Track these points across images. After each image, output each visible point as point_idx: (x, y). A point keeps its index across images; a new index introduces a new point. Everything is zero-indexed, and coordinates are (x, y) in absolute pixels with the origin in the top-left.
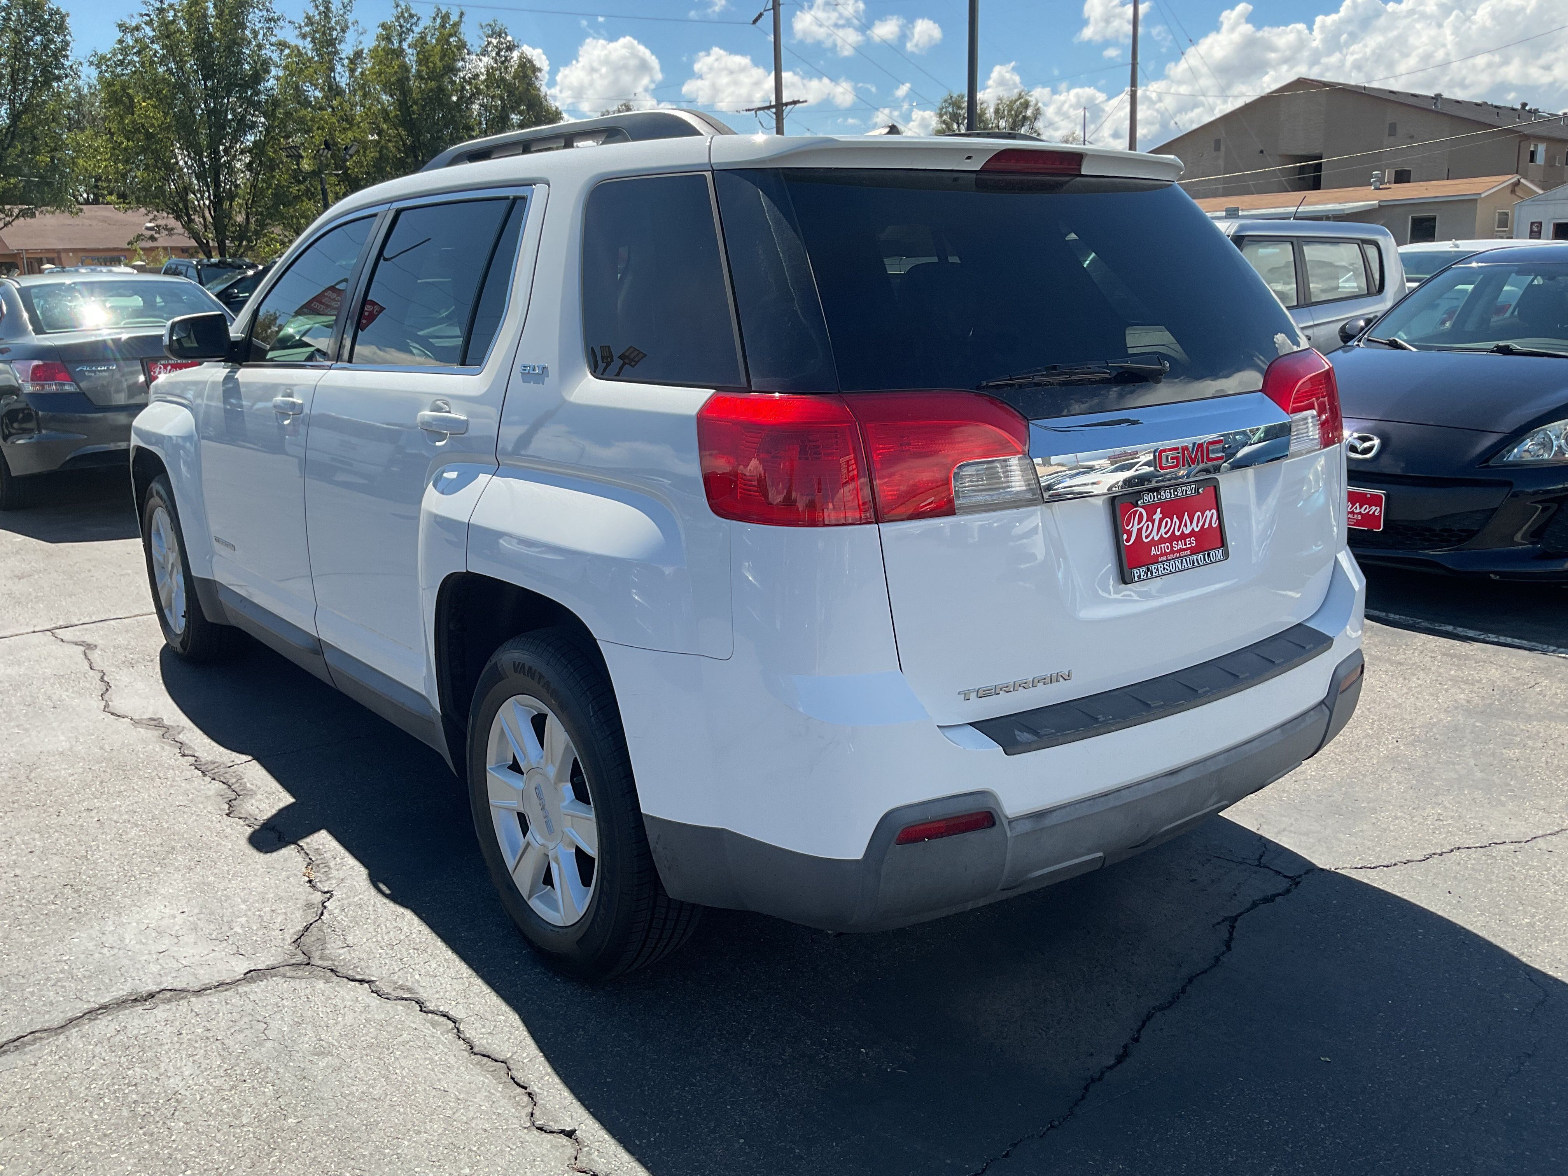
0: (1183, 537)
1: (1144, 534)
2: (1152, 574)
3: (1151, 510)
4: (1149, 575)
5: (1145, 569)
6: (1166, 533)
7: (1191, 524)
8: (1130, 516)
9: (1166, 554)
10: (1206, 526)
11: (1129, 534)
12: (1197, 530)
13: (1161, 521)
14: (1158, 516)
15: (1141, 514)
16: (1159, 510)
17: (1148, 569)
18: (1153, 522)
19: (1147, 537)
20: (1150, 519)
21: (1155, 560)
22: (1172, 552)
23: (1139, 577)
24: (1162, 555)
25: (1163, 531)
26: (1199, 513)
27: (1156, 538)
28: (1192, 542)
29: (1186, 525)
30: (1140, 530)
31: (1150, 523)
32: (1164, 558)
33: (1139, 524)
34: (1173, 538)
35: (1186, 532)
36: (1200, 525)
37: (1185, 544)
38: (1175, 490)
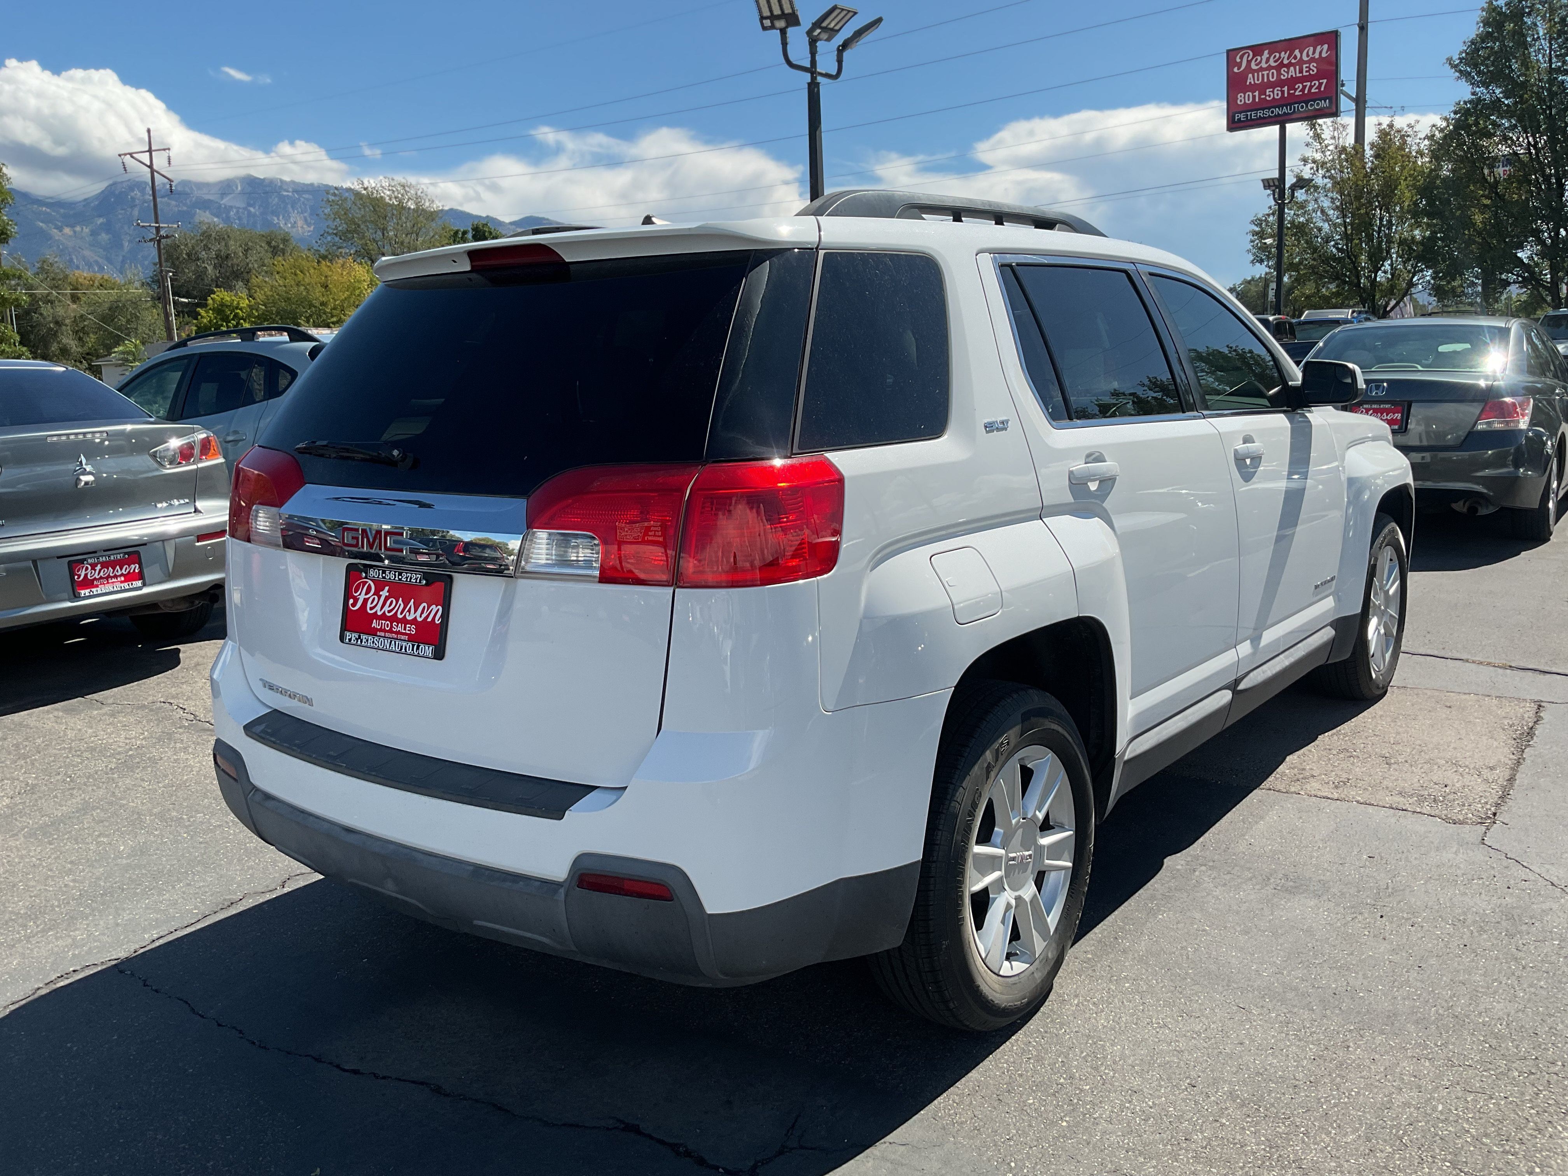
0: (404, 621)
1: (369, 605)
2: (361, 642)
3: (380, 585)
4: (359, 642)
5: (357, 635)
6: (389, 612)
7: (415, 612)
8: (359, 585)
9: (385, 631)
10: (429, 619)
11: (356, 600)
12: (420, 619)
13: (387, 599)
14: (384, 593)
15: (369, 587)
16: (387, 588)
17: (360, 637)
18: (379, 597)
19: (371, 609)
20: (377, 593)
21: (373, 632)
22: (391, 631)
23: (350, 640)
24: (381, 630)
25: (386, 608)
26: (425, 604)
27: (379, 613)
28: (412, 629)
29: (409, 611)
30: (366, 601)
31: (376, 597)
32: (383, 634)
33: (366, 594)
34: (394, 619)
35: (409, 618)
36: (424, 616)
37: (405, 629)
38: (400, 574)
